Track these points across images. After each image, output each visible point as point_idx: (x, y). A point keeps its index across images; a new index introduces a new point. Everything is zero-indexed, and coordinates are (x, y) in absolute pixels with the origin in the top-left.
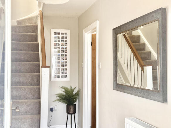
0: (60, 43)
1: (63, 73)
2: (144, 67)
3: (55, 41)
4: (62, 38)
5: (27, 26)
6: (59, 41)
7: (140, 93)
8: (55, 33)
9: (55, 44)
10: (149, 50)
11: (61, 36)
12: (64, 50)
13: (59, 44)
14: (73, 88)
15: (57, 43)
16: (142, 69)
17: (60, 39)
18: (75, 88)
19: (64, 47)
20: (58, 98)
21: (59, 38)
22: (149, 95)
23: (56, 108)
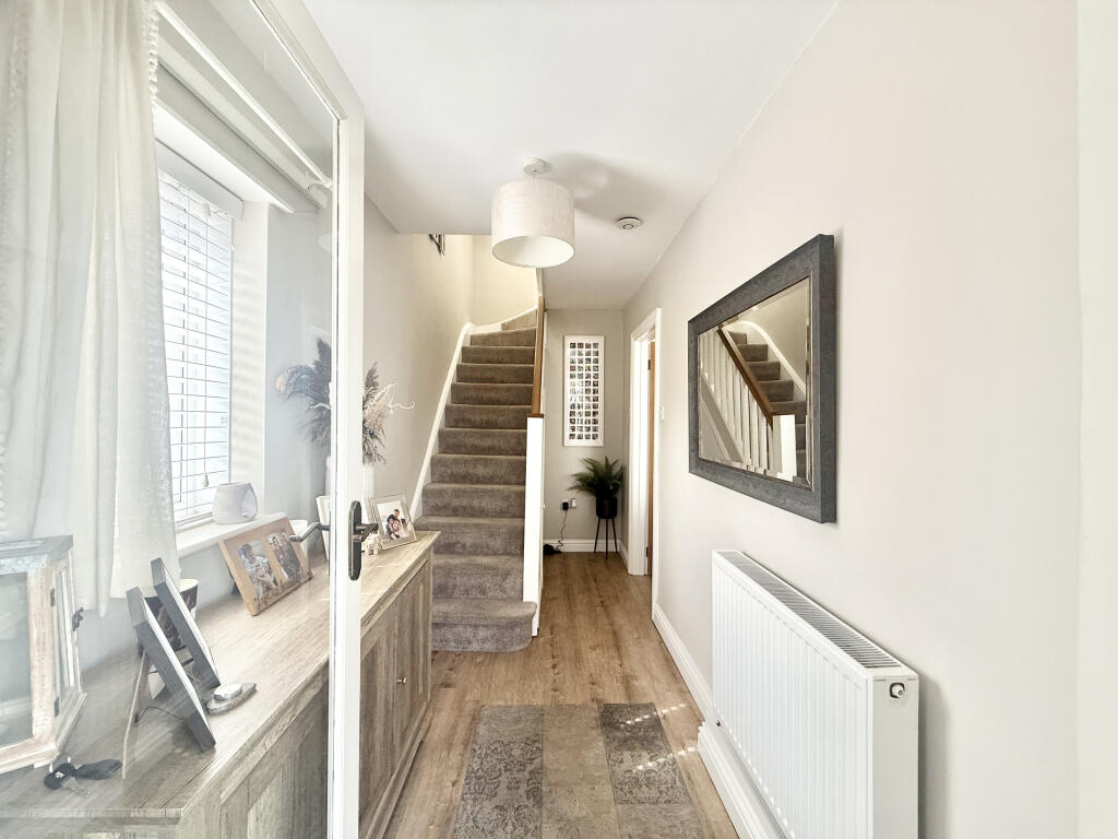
0: (584, 365)
1: (588, 429)
2: (774, 417)
3: (573, 362)
4: (588, 354)
5: (517, 333)
6: (581, 362)
7: (755, 486)
8: (573, 345)
9: (573, 369)
10: (788, 379)
11: (584, 350)
12: (592, 380)
13: (580, 368)
14: (611, 462)
15: (577, 365)
16: (770, 422)
17: (584, 357)
18: (616, 462)
19: (592, 373)
20: (579, 483)
21: (580, 354)
22: (778, 496)
23: (574, 504)
